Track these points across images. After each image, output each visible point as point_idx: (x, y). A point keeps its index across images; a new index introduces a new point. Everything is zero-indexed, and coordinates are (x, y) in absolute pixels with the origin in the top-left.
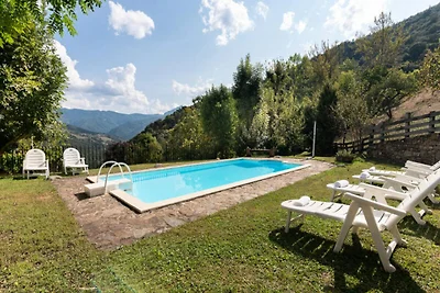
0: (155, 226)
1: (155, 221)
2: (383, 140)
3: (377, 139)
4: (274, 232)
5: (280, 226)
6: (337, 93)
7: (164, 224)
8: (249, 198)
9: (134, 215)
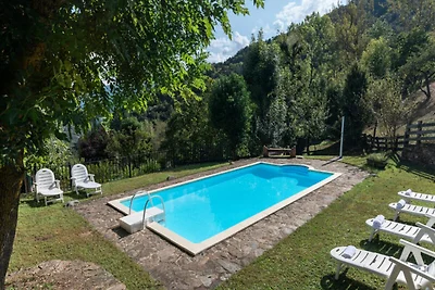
0: (215, 272)
1: (212, 265)
2: (419, 142)
3: (414, 139)
4: (325, 278)
5: (329, 272)
6: (367, 74)
7: (222, 270)
8: (288, 231)
9: (189, 258)
